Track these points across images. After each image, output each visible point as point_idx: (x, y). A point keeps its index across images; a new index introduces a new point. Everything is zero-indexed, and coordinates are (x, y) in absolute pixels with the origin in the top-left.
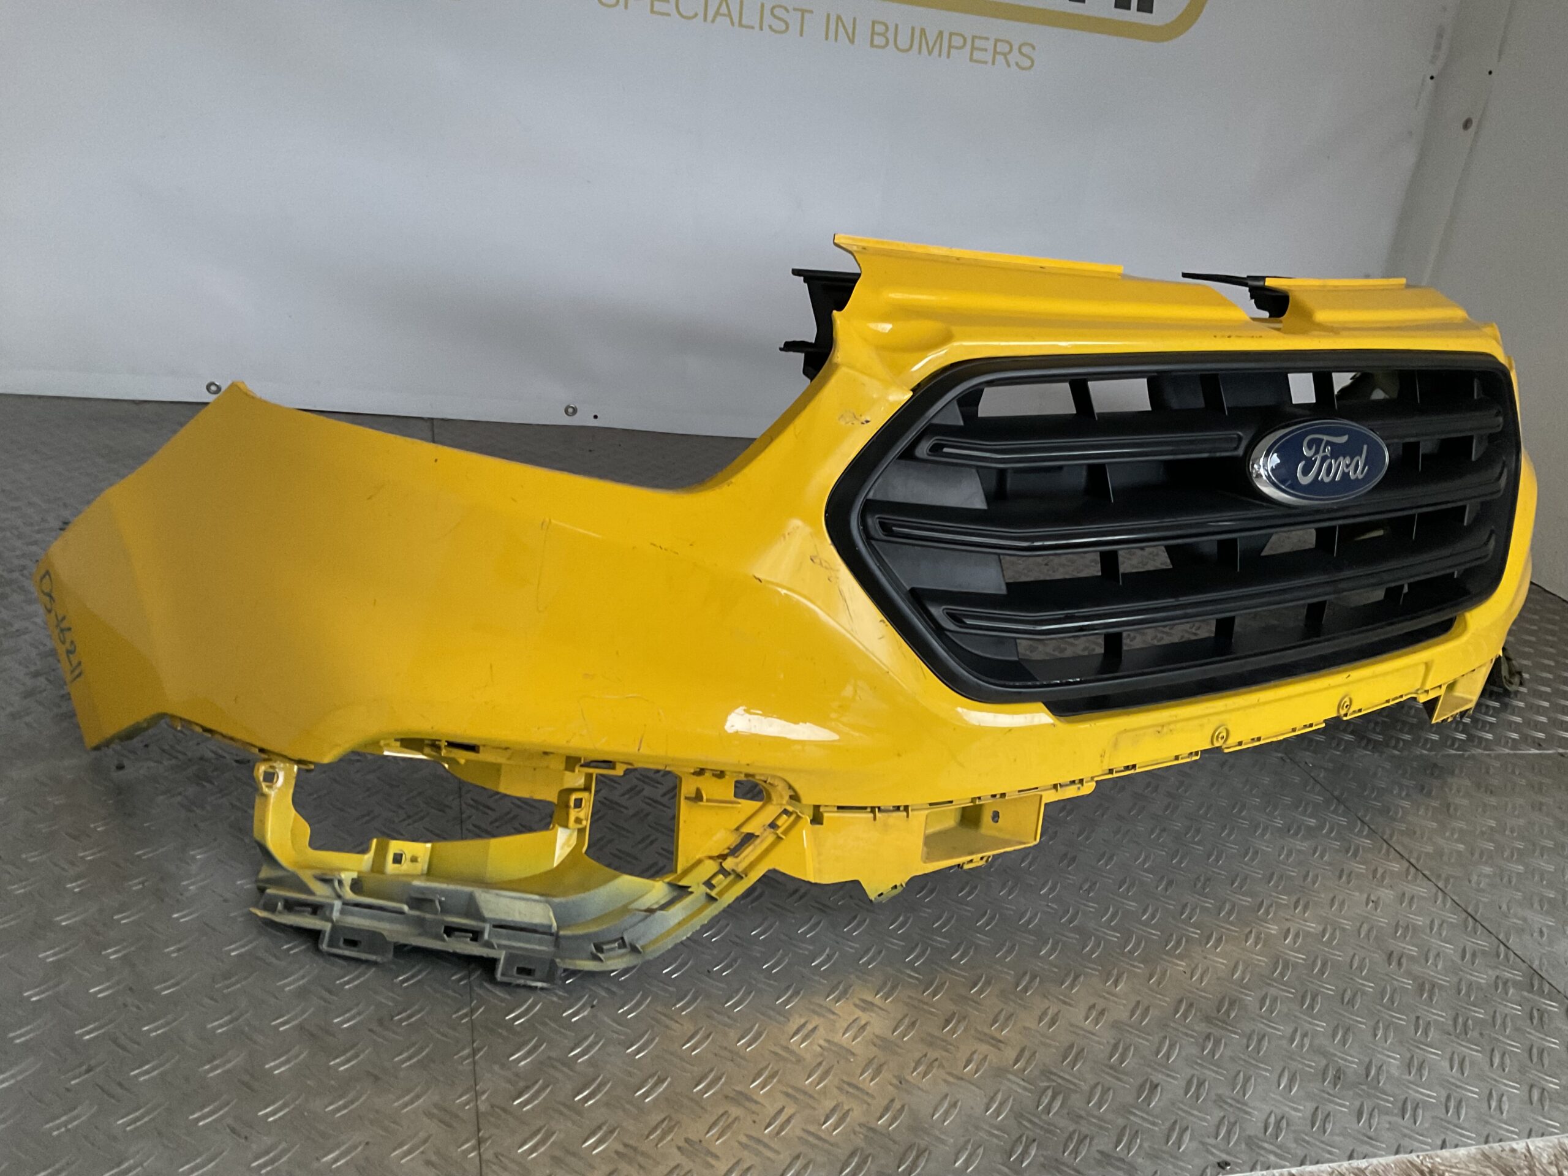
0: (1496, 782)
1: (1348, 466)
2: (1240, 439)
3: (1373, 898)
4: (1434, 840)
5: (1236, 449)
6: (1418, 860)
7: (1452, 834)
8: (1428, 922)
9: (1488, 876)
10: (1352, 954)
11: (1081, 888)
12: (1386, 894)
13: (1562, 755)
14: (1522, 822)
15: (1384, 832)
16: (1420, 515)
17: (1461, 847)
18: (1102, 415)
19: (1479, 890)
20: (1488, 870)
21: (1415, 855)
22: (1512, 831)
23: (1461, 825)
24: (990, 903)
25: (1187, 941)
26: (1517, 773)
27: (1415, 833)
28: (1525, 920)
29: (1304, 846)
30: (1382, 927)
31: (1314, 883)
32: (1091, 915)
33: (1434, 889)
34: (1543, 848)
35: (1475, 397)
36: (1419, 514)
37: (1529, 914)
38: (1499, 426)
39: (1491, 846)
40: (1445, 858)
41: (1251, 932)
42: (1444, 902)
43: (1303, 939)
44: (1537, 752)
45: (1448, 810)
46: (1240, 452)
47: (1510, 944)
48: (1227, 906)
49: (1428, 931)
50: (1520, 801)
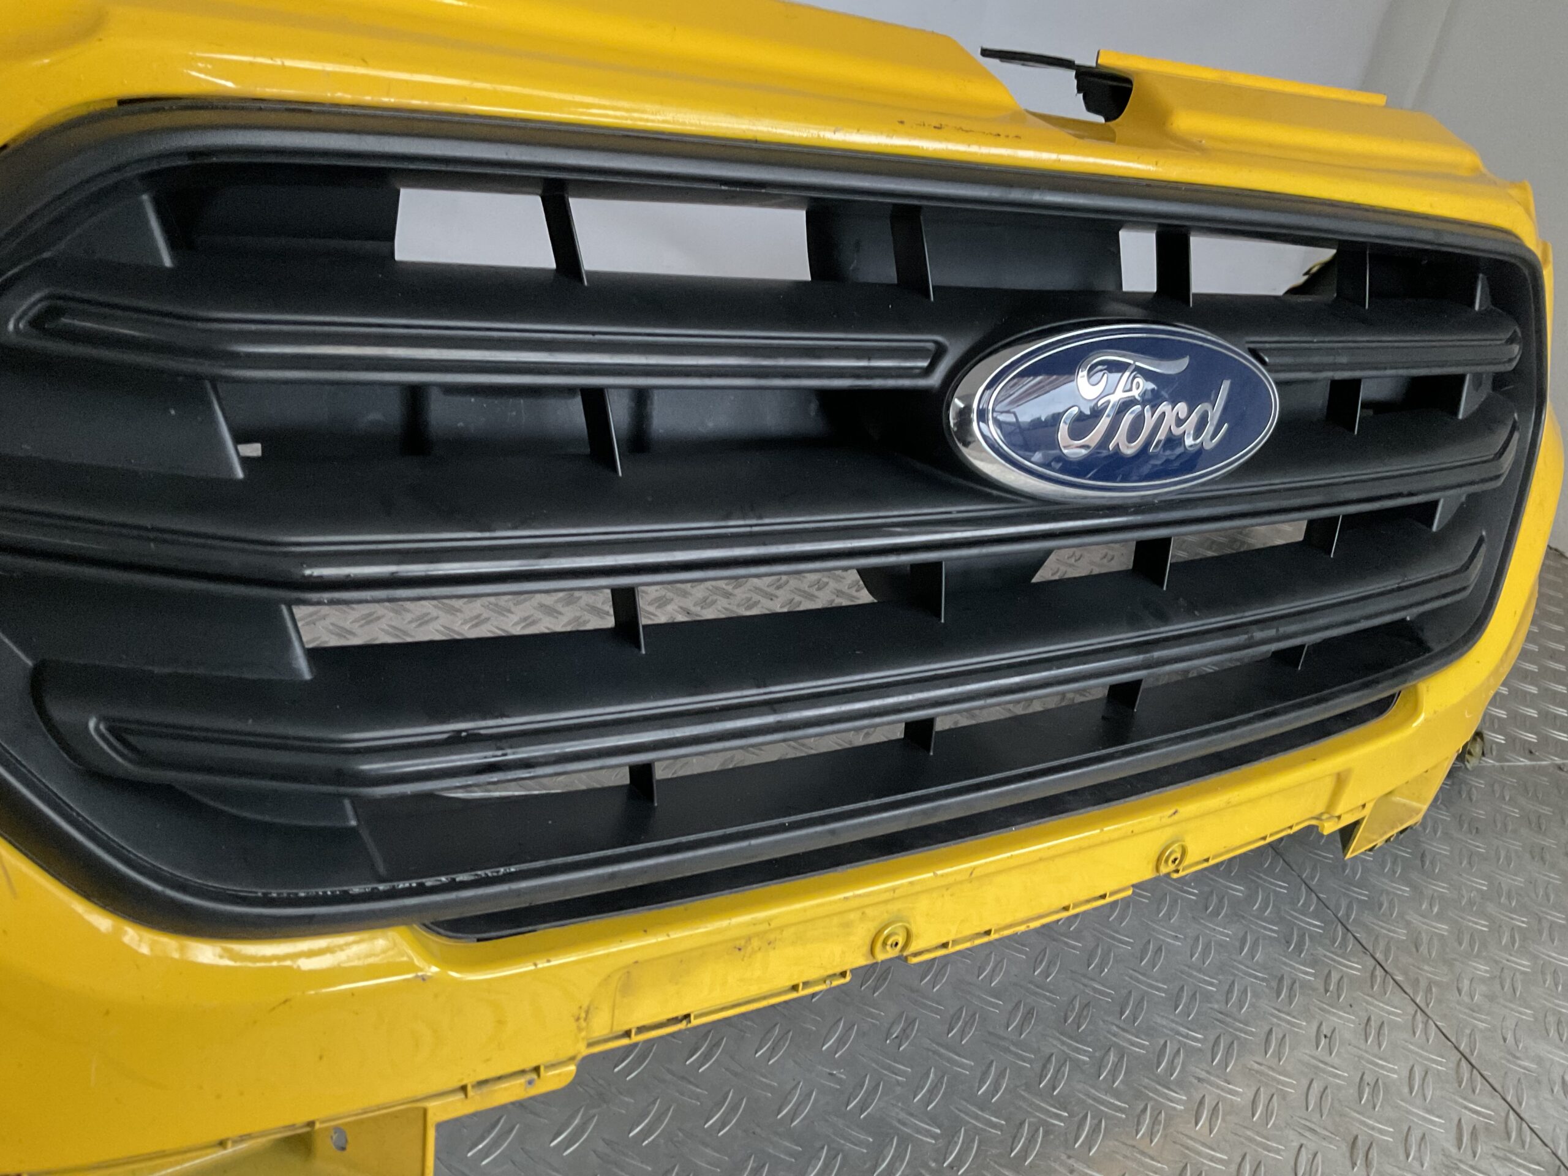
0: (1481, 813)
1: (1180, 422)
2: (939, 353)
3: (1325, 1030)
4: (1408, 917)
5: (927, 372)
6: (1387, 952)
7: (1431, 906)
8: (1405, 1073)
9: (1483, 980)
10: (1296, 1145)
11: (888, 1035)
12: (1344, 1022)
13: (1560, 768)
14: (1520, 881)
15: (1338, 907)
16: (1347, 517)
17: (1443, 928)
18: (598, 277)
19: (1474, 1009)
20: (1482, 969)
21: (1382, 945)
22: (1509, 897)
23: (1442, 888)
24: (736, 1074)
25: (1046, 1133)
26: (1507, 798)
27: (1381, 906)
28: (1539, 1060)
29: (1225, 933)
30: (1339, 1088)
31: (1241, 1004)
32: (898, 1089)
33: (1411, 1009)
34: (1552, 924)
35: (1477, 307)
36: (1344, 516)
37: (1542, 1048)
38: (1510, 360)
39: (1482, 926)
40: (1423, 949)
41: (1145, 1109)
42: (1426, 1030)
43: (1223, 1120)
44: (1528, 762)
45: (1423, 862)
46: (935, 380)
47: (1523, 1110)
48: (1112, 1058)
49: (1406, 1090)
50: (1516, 846)
